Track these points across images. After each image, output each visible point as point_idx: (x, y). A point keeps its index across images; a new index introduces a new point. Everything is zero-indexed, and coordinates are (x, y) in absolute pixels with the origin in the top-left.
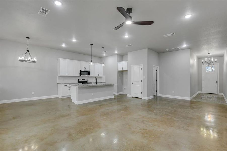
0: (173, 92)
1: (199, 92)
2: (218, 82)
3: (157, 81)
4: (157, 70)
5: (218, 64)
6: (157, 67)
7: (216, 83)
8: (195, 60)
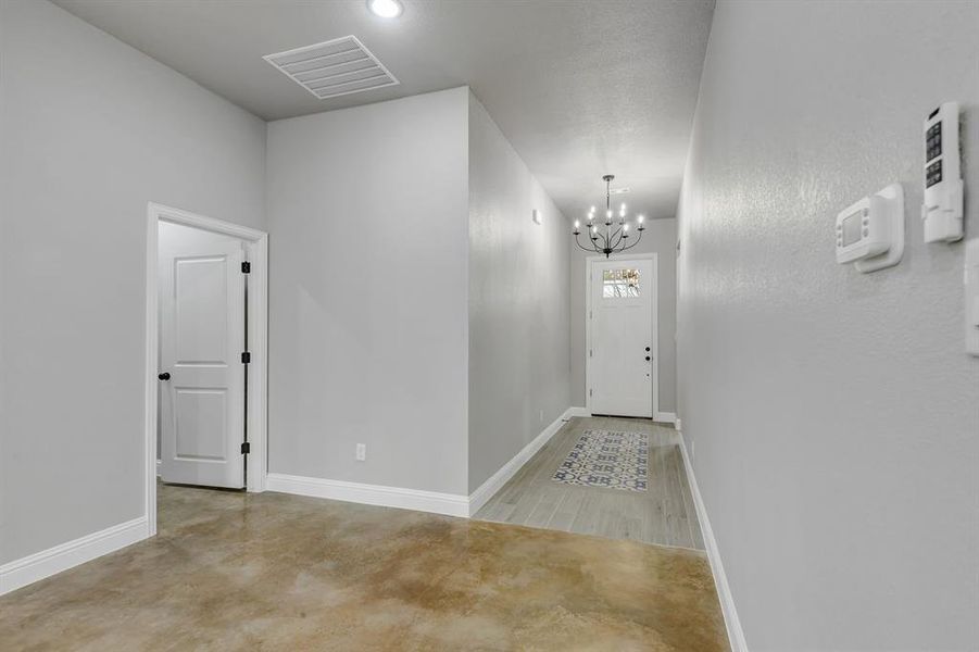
0: (361, 451)
1: (575, 411)
2: (654, 353)
3: (246, 358)
4: (246, 267)
5: (655, 255)
6: (253, 241)
7: (648, 359)
8: (534, 213)
